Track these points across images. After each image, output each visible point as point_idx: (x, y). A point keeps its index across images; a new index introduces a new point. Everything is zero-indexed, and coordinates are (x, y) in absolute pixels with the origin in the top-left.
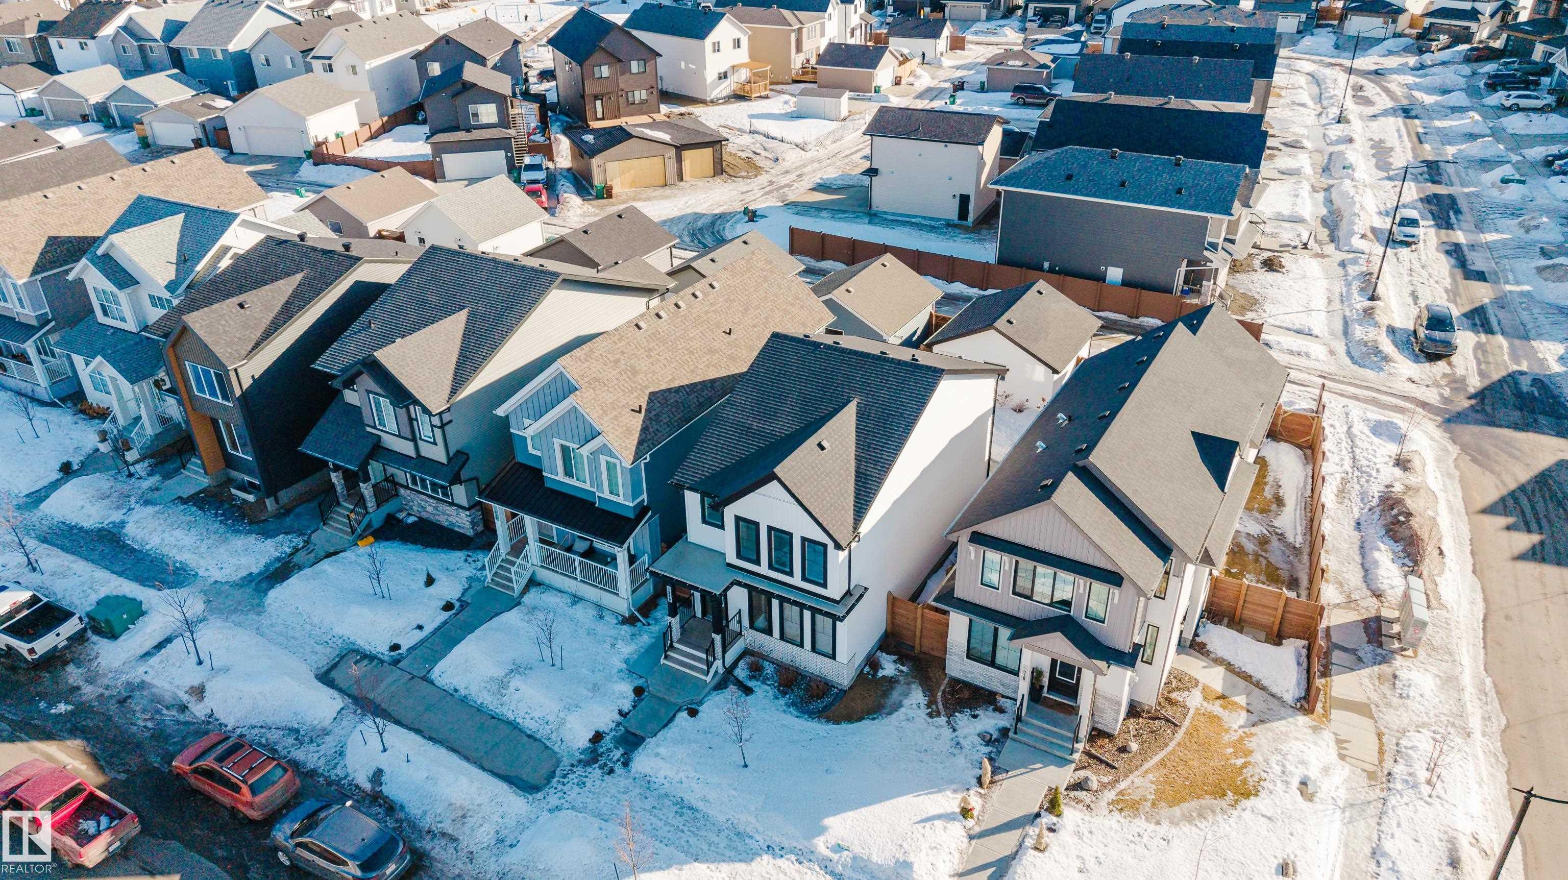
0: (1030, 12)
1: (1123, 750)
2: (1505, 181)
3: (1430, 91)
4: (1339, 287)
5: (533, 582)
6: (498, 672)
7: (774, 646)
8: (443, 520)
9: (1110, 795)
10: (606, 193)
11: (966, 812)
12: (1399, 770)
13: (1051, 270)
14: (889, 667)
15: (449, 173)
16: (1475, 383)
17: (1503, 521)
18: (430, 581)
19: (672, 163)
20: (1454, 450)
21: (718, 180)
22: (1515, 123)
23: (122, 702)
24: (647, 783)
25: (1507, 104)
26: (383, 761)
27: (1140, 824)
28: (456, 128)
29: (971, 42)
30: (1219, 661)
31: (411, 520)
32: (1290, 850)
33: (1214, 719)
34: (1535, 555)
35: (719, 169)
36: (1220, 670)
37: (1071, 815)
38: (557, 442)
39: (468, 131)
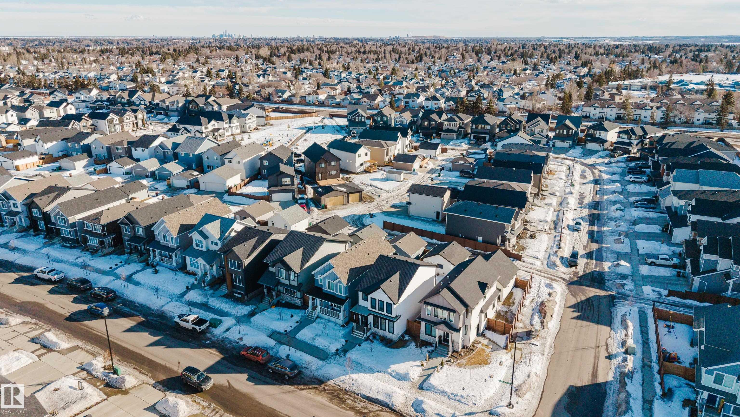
0: (472, 137)
1: (460, 355)
2: (617, 210)
3: (607, 173)
4: (551, 244)
5: (318, 317)
6: (313, 336)
7: (379, 331)
8: (292, 302)
9: (456, 363)
10: (325, 207)
11: (422, 365)
12: (523, 361)
13: (462, 237)
14: (407, 338)
15: (273, 200)
16: (581, 273)
17: (572, 310)
18: (292, 316)
19: (346, 198)
20: (567, 291)
21: (360, 203)
22: (631, 188)
23: (222, 341)
24: (350, 359)
25: (631, 180)
26: (289, 352)
27: (462, 369)
28: (277, 186)
29: (450, 149)
30: (487, 338)
31: (284, 302)
32: (493, 373)
33: (483, 350)
34: (577, 318)
35: (361, 199)
36: (487, 340)
37: (446, 367)
38: (327, 280)
39: (281, 186)
